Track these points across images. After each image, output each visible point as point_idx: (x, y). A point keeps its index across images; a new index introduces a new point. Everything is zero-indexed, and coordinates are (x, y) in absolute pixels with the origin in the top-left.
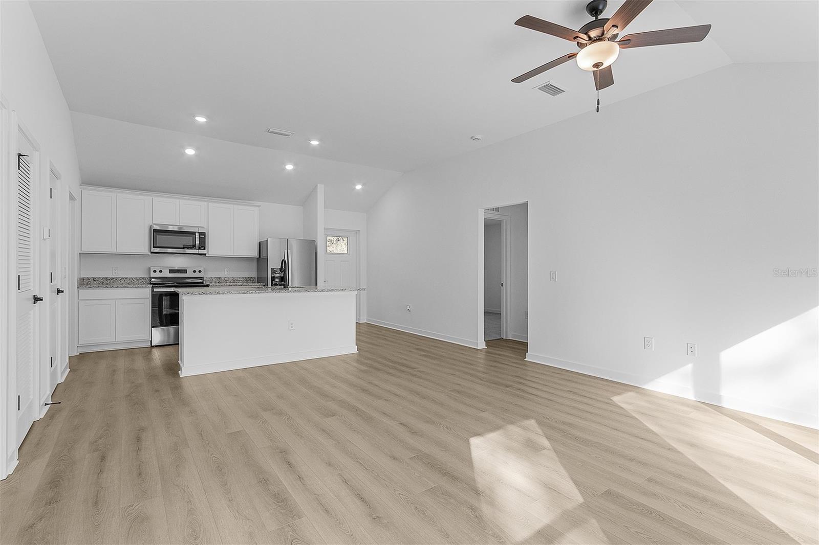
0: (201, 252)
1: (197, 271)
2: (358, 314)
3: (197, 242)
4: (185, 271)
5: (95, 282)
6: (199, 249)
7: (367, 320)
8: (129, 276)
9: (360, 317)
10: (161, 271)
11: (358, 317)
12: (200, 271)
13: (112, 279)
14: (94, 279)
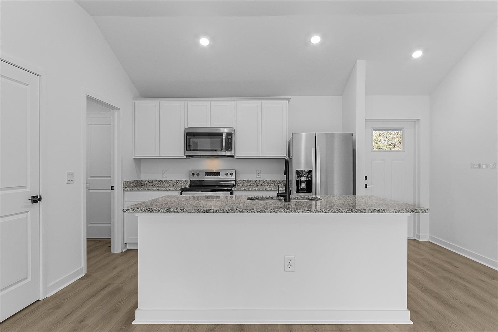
0: (229, 153)
1: (229, 174)
2: (416, 229)
3: (224, 144)
4: (218, 174)
5: (150, 184)
6: (227, 150)
7: (431, 238)
8: (174, 179)
9: (419, 231)
10: (198, 174)
11: (417, 233)
12: (232, 174)
13: (162, 181)
14: (149, 181)
